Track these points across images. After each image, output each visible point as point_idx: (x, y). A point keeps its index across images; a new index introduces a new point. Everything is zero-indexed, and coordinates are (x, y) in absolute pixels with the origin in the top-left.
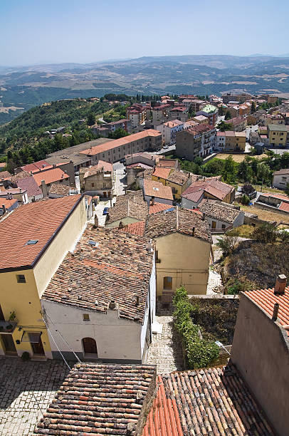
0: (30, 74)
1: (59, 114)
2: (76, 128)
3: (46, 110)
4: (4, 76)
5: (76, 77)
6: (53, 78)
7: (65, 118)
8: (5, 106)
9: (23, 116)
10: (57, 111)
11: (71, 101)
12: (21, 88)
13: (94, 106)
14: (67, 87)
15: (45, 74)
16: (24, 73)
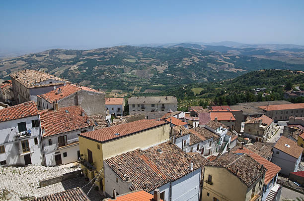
0: (258, 49)
1: (269, 78)
2: (275, 90)
3: (260, 75)
4: (241, 49)
5: (292, 54)
6: (273, 54)
7: (273, 82)
8: (236, 68)
9: (244, 76)
10: (268, 76)
11: (281, 71)
12: (249, 58)
13: (297, 77)
14: (283, 61)
15: (269, 50)
16: (254, 49)
